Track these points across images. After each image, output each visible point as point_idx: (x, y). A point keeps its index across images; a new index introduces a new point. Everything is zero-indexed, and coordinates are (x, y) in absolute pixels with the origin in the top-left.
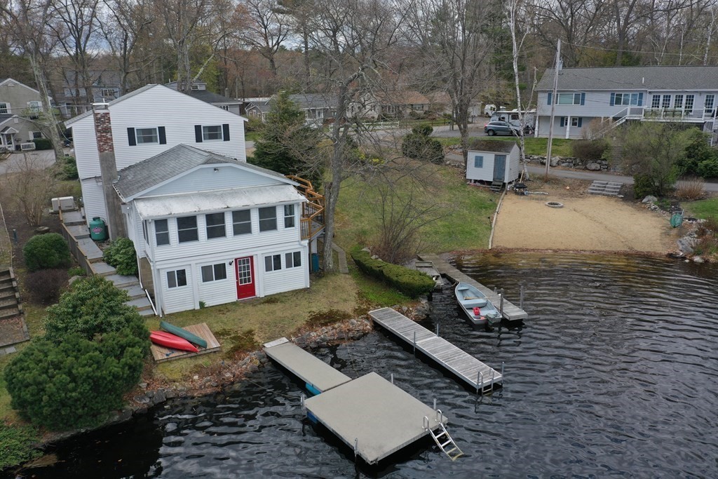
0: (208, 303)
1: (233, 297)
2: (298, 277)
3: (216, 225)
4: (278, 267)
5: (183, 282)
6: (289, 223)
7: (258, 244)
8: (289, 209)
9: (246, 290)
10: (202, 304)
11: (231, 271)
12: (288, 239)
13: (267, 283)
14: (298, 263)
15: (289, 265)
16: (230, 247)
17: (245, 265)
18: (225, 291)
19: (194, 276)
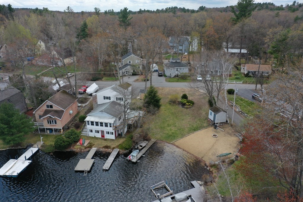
0: (96, 137)
1: (100, 137)
2: (113, 137)
3: (97, 124)
4: (109, 134)
5: (92, 132)
6: (111, 126)
7: (104, 128)
8: (110, 124)
9: (103, 136)
10: (95, 136)
11: (100, 132)
12: (110, 129)
13: (107, 136)
14: (113, 134)
15: (111, 134)
16: (99, 128)
17: (103, 132)
18: (99, 135)
19: (94, 131)
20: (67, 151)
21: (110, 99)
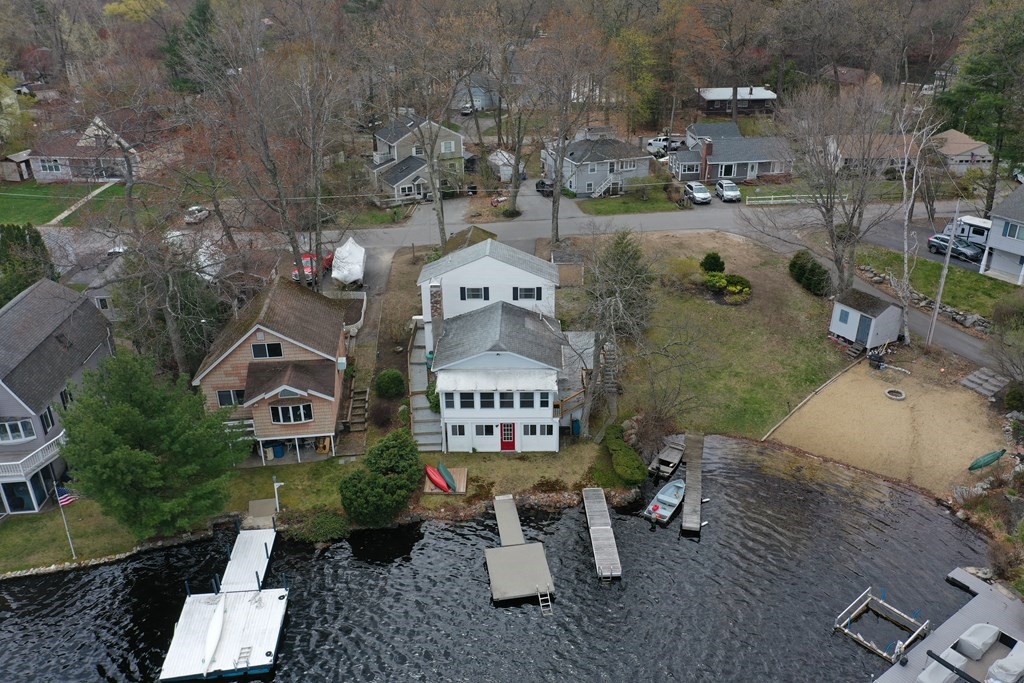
0: (479, 450)
1: (497, 448)
2: (551, 443)
3: (487, 400)
4: (533, 432)
5: (462, 433)
6: (544, 404)
7: (517, 415)
8: (544, 395)
9: (507, 444)
10: (474, 450)
11: (497, 431)
12: (542, 415)
13: (524, 443)
14: (550, 432)
15: (542, 433)
16: (497, 415)
17: (508, 429)
18: (492, 443)
19: (470, 430)
20: (400, 525)
21: (487, 298)
